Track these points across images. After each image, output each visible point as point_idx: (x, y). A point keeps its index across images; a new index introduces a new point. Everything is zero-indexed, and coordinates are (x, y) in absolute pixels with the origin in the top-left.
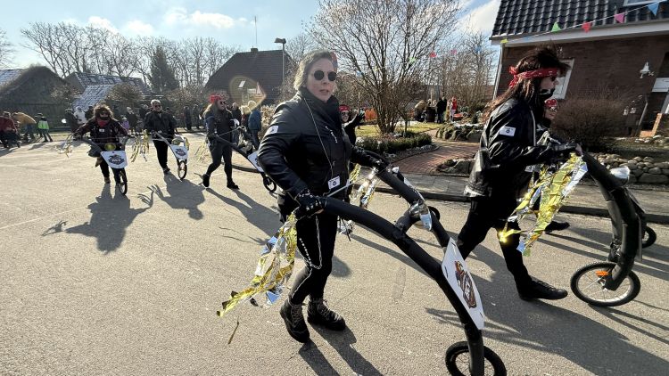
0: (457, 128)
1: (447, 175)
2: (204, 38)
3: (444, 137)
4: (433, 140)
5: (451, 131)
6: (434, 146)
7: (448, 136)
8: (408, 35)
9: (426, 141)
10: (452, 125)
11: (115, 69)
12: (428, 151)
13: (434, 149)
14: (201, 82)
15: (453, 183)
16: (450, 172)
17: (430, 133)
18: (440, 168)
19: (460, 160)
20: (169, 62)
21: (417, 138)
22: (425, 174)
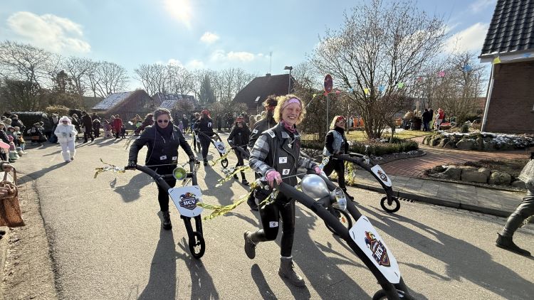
0: (445, 137)
1: (436, 180)
2: (235, 68)
3: (431, 144)
4: (420, 147)
5: (439, 139)
6: (421, 152)
7: (436, 143)
8: (395, 58)
9: (413, 147)
10: (440, 133)
11: (180, 90)
12: (414, 156)
13: (421, 154)
14: (230, 98)
15: (443, 188)
16: (439, 177)
17: (417, 140)
18: (428, 172)
19: (450, 167)
20: (212, 85)
21: (404, 144)
22: (412, 177)
